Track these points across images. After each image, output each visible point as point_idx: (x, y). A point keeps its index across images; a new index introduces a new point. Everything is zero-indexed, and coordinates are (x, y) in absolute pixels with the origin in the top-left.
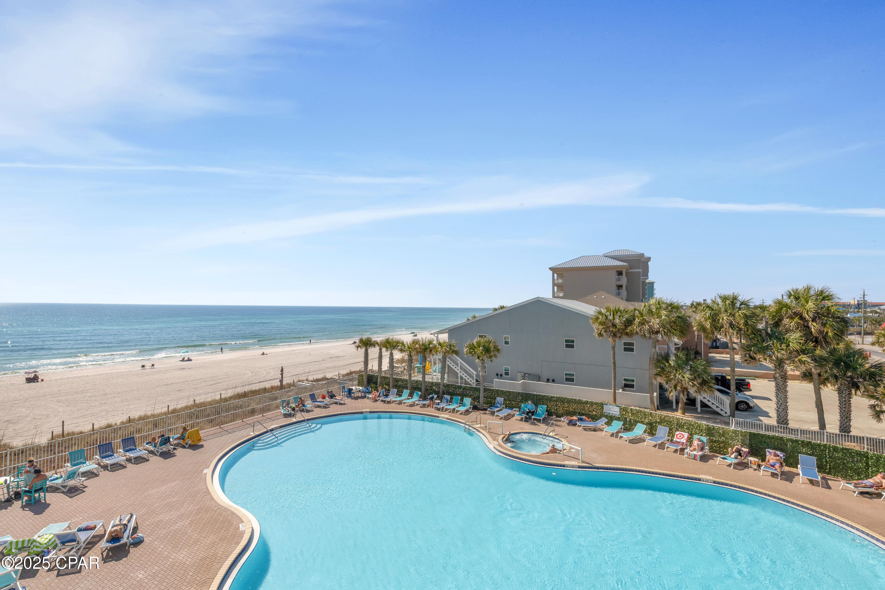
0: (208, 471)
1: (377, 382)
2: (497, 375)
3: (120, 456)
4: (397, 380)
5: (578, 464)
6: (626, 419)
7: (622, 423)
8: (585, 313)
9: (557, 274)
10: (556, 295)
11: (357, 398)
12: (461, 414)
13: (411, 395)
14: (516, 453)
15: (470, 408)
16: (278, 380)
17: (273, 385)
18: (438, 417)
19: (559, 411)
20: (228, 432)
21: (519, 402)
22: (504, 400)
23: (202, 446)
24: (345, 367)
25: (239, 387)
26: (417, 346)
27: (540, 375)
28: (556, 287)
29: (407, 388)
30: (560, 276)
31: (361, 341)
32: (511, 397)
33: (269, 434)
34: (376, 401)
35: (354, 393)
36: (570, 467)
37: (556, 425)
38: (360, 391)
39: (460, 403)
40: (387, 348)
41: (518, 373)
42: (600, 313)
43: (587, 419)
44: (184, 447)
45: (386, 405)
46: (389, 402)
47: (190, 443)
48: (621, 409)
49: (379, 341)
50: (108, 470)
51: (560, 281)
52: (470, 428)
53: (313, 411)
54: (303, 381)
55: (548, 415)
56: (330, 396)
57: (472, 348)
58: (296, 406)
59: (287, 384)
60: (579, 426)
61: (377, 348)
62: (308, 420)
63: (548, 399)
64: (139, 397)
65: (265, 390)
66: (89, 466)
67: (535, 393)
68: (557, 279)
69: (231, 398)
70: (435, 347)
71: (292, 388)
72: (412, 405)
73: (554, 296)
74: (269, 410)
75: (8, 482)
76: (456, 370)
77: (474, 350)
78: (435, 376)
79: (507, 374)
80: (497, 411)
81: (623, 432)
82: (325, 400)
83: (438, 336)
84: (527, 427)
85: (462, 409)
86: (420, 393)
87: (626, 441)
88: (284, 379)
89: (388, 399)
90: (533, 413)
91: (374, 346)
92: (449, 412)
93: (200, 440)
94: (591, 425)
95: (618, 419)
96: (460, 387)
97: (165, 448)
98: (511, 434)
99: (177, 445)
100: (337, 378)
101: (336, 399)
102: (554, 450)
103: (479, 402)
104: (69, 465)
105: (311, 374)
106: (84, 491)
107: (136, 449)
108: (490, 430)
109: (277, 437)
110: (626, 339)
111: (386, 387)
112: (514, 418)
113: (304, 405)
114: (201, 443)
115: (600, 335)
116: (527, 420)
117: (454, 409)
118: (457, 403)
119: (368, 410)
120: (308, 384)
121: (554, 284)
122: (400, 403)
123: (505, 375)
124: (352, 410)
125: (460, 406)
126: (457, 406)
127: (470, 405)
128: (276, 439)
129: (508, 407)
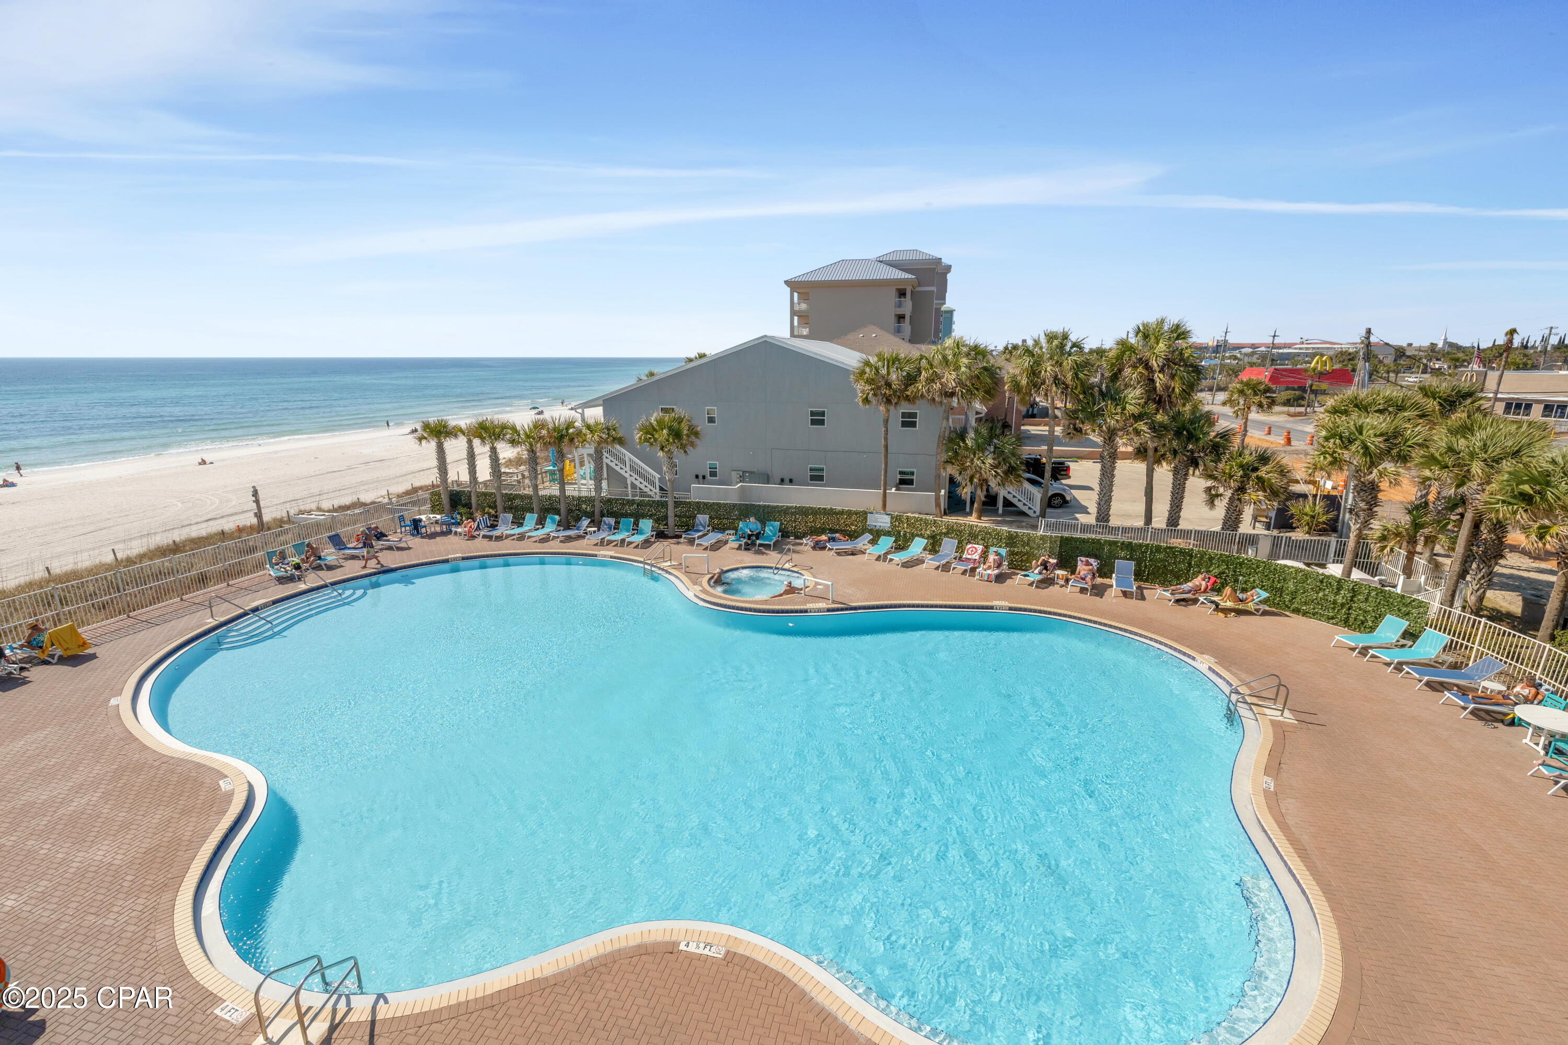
0: (123, 701)
1: (471, 503)
2: (697, 477)
4: (510, 498)
5: (827, 606)
6: (899, 532)
7: (893, 539)
8: (843, 363)
9: (798, 293)
10: (796, 333)
11: (433, 536)
12: (636, 547)
13: (541, 522)
14: (732, 600)
15: (652, 536)
16: (252, 514)
17: (241, 524)
18: (596, 556)
19: (800, 529)
20: (151, 623)
22: (710, 517)
23: (93, 657)
24: (401, 479)
25: (155, 533)
26: (544, 432)
27: (770, 473)
28: (796, 318)
29: (531, 510)
30: (804, 297)
31: (426, 426)
32: (722, 512)
33: (251, 618)
34: (473, 537)
35: (425, 527)
36: (815, 612)
37: (794, 551)
38: (437, 522)
39: (633, 530)
40: (483, 439)
41: (733, 472)
42: (867, 363)
43: (842, 538)
44: (44, 663)
45: (493, 544)
46: (499, 538)
47: (61, 653)
48: (892, 518)
49: (463, 426)
51: (804, 306)
52: (653, 569)
53: (342, 566)
54: (309, 512)
55: (783, 536)
57: (650, 431)
58: (302, 560)
59: (275, 520)
60: (830, 549)
61: (462, 440)
62: (336, 582)
63: (782, 511)
65: (223, 535)
67: (761, 503)
68: (799, 304)
69: (142, 557)
70: (579, 433)
71: (286, 526)
72: (545, 540)
73: (793, 335)
74: (240, 573)
76: (622, 472)
77: (653, 435)
78: (585, 485)
79: (713, 474)
80: (699, 537)
81: (894, 552)
83: (583, 411)
84: (749, 558)
85: (638, 539)
86: (557, 517)
87: (898, 565)
88: (263, 511)
90: (758, 536)
91: (456, 436)
92: (613, 545)
93: (84, 645)
94: (848, 546)
95: (888, 534)
96: (631, 503)
98: (722, 572)
100: (386, 500)
101: (388, 541)
102: (791, 590)
103: (666, 524)
105: (325, 496)
108: (688, 569)
109: (270, 622)
110: (906, 408)
111: (491, 510)
112: (729, 545)
113: (320, 558)
114: (88, 650)
115: (866, 401)
116: (747, 548)
117: (623, 541)
118: (628, 531)
119: (460, 555)
120: (323, 517)
121: (793, 313)
122: (521, 537)
123: (710, 476)
124: (427, 558)
125: (633, 535)
126: (627, 534)
127: (652, 531)
128: (270, 625)
129: (717, 529)
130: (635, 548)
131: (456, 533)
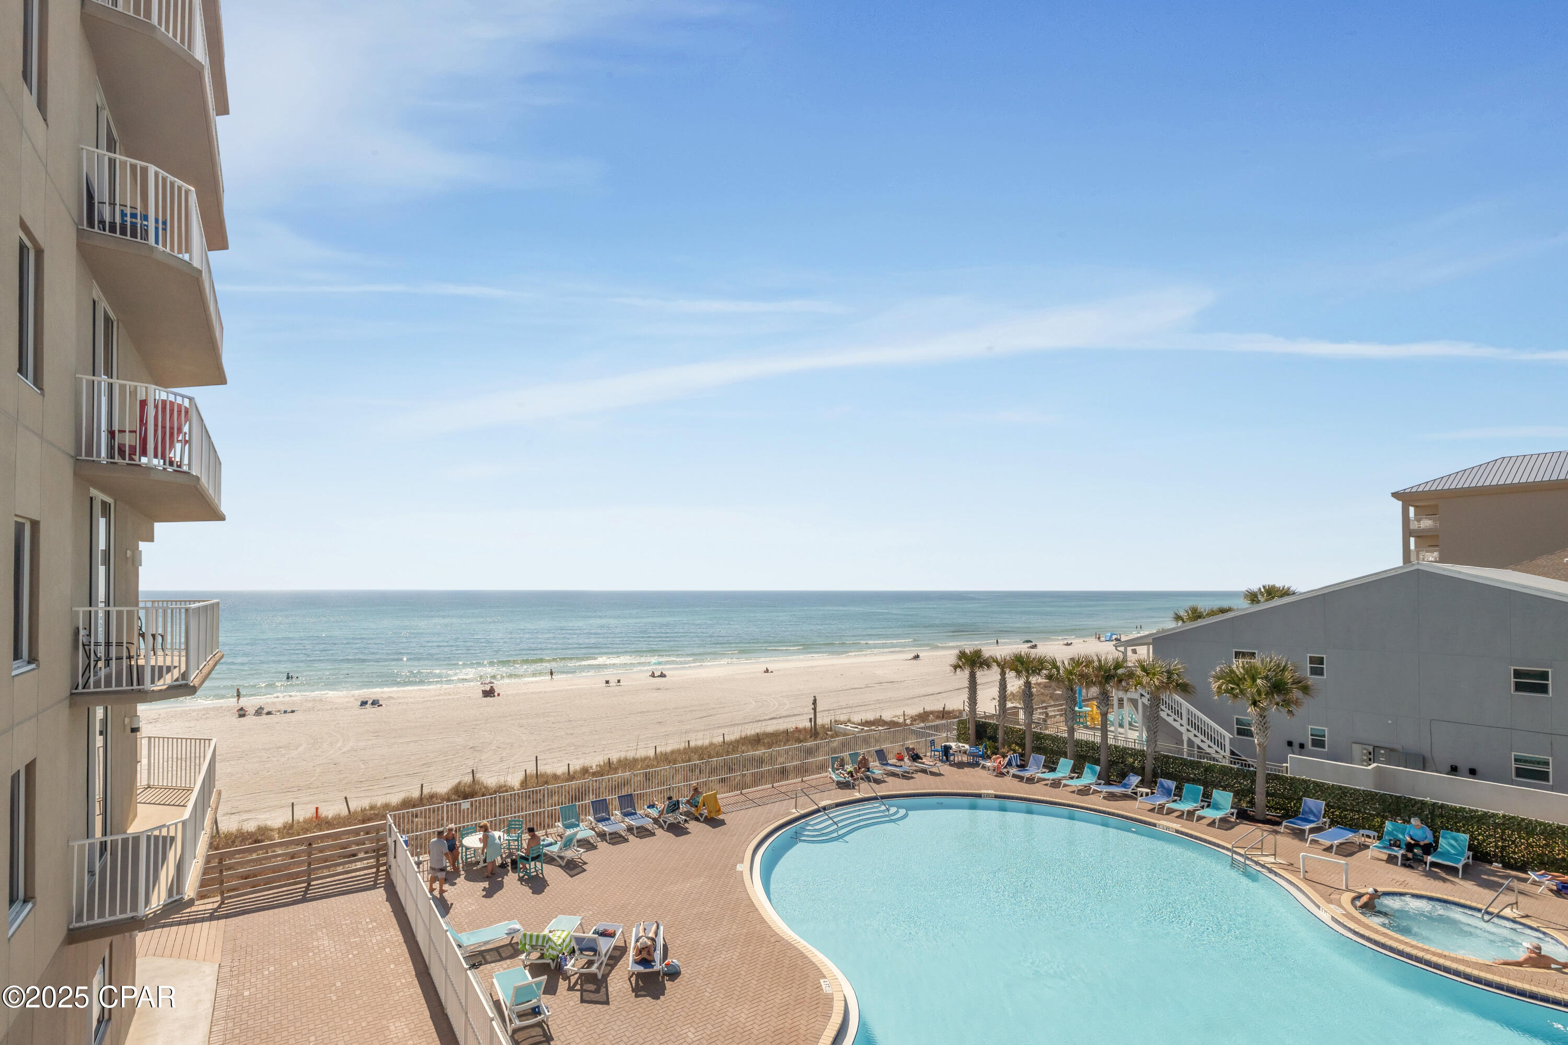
0: (743, 867)
1: (997, 737)
2: (1290, 744)
3: (618, 822)
4: (1038, 737)
9: (1416, 507)
10: (1414, 557)
11: (960, 765)
12: (1212, 825)
13: (1077, 770)
14: (1400, 942)
15: (1232, 814)
16: (809, 719)
17: (798, 726)
18: (1155, 825)
19: (1514, 852)
20: (756, 803)
21: (1374, 815)
22: (1327, 805)
23: (722, 823)
25: (744, 723)
27: (1425, 754)
28: (1412, 540)
29: (1066, 755)
31: (962, 655)
32: (1348, 800)
33: (821, 817)
34: (1001, 775)
35: (954, 755)
37: (1521, 892)
38: (965, 752)
40: (1019, 673)
41: (1354, 745)
44: (697, 819)
45: (1024, 785)
47: (707, 814)
49: (999, 658)
50: (606, 841)
51: (1426, 523)
52: (1247, 862)
53: (885, 782)
54: (844, 724)
55: (1479, 858)
56: (912, 757)
57: (1234, 682)
58: (855, 768)
59: (826, 726)
61: (995, 672)
62: (883, 797)
64: (610, 729)
65: (788, 734)
66: (584, 832)
67: (1428, 799)
68: (1419, 521)
69: (738, 742)
70: (1131, 675)
72: (1083, 792)
73: (1408, 560)
74: (807, 772)
75: (502, 840)
77: (1238, 685)
78: (1123, 734)
79: (1318, 743)
80: (1312, 831)
82: (902, 763)
83: (1125, 650)
84: (1414, 880)
86: (1098, 768)
88: (817, 718)
89: (1027, 774)
90: (1429, 849)
91: (989, 666)
92: (1177, 817)
93: (719, 811)
96: (1194, 765)
97: (670, 818)
98: (1376, 895)
99: (687, 814)
100: (901, 720)
101: (923, 763)
102: (1539, 960)
103: (1252, 803)
104: (560, 824)
105: (853, 710)
106: (585, 870)
107: (635, 814)
108: (1307, 876)
109: (835, 823)
111: (1017, 748)
112: (1369, 853)
113: (868, 770)
114: (721, 817)
116: (1408, 863)
117: (1191, 814)
118: (1196, 801)
119: (992, 792)
120: (856, 729)
121: (1408, 532)
122: (1056, 784)
123: (1313, 745)
124: (960, 789)
125: (1203, 807)
126: (1195, 805)
127: (1232, 808)
128: (835, 827)
129: (1338, 823)
130: (1209, 825)
131: (984, 767)
